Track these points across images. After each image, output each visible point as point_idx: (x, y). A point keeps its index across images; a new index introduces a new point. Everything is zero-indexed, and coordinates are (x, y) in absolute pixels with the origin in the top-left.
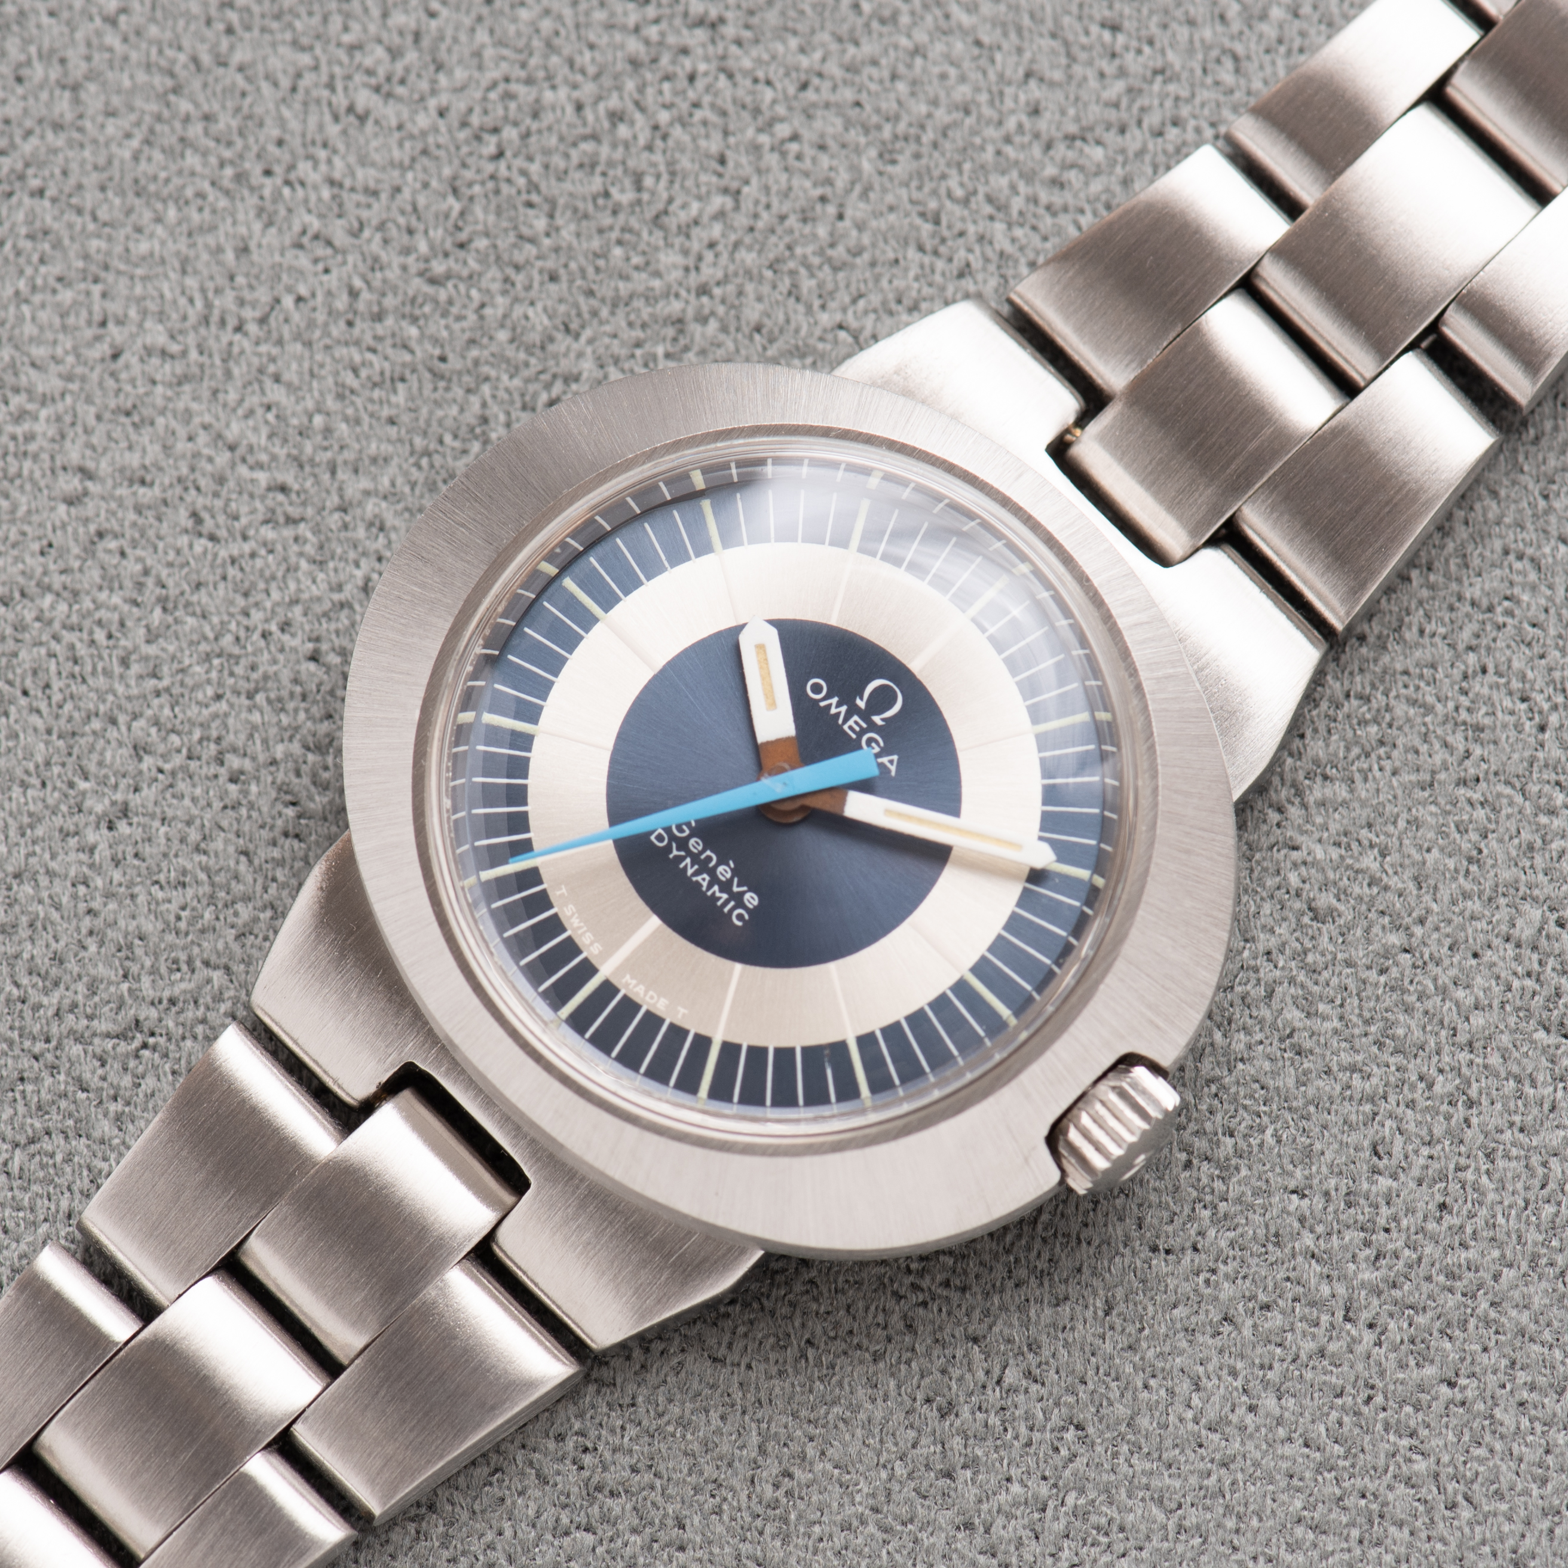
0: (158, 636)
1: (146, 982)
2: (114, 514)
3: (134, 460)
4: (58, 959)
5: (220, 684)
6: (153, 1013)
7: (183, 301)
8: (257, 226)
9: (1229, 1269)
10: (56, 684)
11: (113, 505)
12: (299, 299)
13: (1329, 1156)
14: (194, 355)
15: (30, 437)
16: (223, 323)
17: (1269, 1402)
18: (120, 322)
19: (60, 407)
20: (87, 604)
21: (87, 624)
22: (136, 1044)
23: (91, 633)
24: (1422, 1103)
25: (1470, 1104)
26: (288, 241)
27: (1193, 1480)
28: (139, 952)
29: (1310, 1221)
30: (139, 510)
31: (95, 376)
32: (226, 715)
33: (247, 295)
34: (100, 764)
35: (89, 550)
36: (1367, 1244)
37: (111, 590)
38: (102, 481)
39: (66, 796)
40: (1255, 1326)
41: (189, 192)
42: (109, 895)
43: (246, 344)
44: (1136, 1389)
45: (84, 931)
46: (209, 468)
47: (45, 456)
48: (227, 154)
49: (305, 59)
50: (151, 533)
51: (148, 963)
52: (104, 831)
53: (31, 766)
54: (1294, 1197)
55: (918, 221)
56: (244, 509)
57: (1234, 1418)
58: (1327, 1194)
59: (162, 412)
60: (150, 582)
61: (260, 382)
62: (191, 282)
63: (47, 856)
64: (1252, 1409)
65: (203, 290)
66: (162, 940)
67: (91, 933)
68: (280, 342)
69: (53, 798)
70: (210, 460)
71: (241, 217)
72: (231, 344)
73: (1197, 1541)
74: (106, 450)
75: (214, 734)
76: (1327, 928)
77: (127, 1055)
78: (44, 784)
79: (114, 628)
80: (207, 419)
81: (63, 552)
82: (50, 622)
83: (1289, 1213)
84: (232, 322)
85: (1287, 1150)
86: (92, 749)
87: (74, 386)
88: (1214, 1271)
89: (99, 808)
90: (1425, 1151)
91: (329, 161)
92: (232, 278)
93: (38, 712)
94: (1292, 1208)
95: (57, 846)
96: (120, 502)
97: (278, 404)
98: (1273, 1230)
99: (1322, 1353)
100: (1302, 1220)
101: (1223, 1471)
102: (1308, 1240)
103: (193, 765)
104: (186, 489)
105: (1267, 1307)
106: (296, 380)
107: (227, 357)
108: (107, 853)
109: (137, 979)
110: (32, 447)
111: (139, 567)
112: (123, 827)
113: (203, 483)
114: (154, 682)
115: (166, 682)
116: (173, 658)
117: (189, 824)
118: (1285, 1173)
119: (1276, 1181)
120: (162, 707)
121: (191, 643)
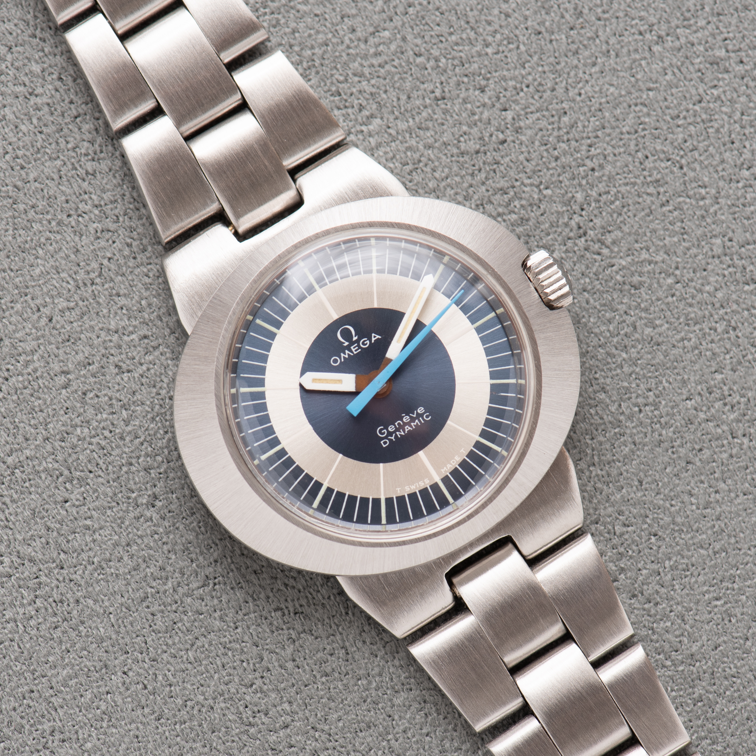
0: (129, 422)
1: (201, 558)
2: (85, 383)
3: (80, 357)
4: (162, 569)
5: (164, 427)
6: (211, 569)
7: (64, 284)
8: (77, 239)
9: (678, 442)
10: (101, 462)
11: (83, 379)
12: (109, 259)
13: (692, 379)
14: (81, 303)
15: (35, 370)
16: (85, 284)
17: (722, 486)
18: (45, 306)
19: (40, 352)
20: (95, 424)
21: (99, 431)
22: (211, 585)
23: (103, 434)
24: (716, 339)
25: (734, 329)
26: (92, 239)
27: (709, 532)
28: (191, 549)
29: (699, 408)
30: (94, 376)
31: (47, 332)
33: (88, 268)
34: (135, 483)
35: (84, 403)
36: (725, 404)
37: (101, 413)
38: (74, 372)
39: (129, 503)
40: (700, 460)
41: (43, 240)
42: (167, 533)
43: (99, 288)
44: (668, 509)
45: (166, 552)
46: (112, 344)
47: (45, 375)
48: (49, 217)
49: (59, 163)
50: (104, 382)
51: (198, 551)
52: (152, 509)
53: (109, 499)
54: (688, 401)
55: (332, 98)
56: (135, 354)
57: (711, 500)
58: (700, 394)
59: (81, 332)
60: (114, 401)
61: (113, 300)
62: (63, 275)
63: (135, 530)
64: (717, 492)
65: (70, 276)
66: (198, 539)
67: (169, 552)
68: (112, 280)
69: (124, 507)
70: (111, 341)
71: (68, 239)
72: (93, 291)
73: (724, 554)
74: (67, 359)
76: (642, 290)
77: (210, 591)
78: (118, 504)
79: (111, 427)
80: (100, 325)
81: (74, 408)
82: (85, 438)
83: (689, 409)
84: (89, 283)
85: (675, 385)
86: (129, 480)
87: (41, 341)
88: (673, 447)
89: (144, 501)
90: (728, 357)
91: (91, 198)
92: (79, 265)
93: (100, 476)
94: (689, 406)
95: (138, 525)
96: (84, 376)
97: (124, 305)
98: (687, 419)
99: (731, 456)
100: (696, 409)
101: (719, 522)
102: (702, 415)
103: (171, 464)
104: (108, 358)
105: (700, 450)
106: (126, 291)
107: (95, 297)
108: (158, 516)
109: (197, 559)
110: (39, 374)
111: (107, 398)
112: (158, 504)
113: (112, 352)
114: (138, 440)
115: (142, 438)
116: (140, 426)
117: (183, 489)
118: (679, 394)
119: (677, 398)
120: (146, 448)
121: (144, 417)
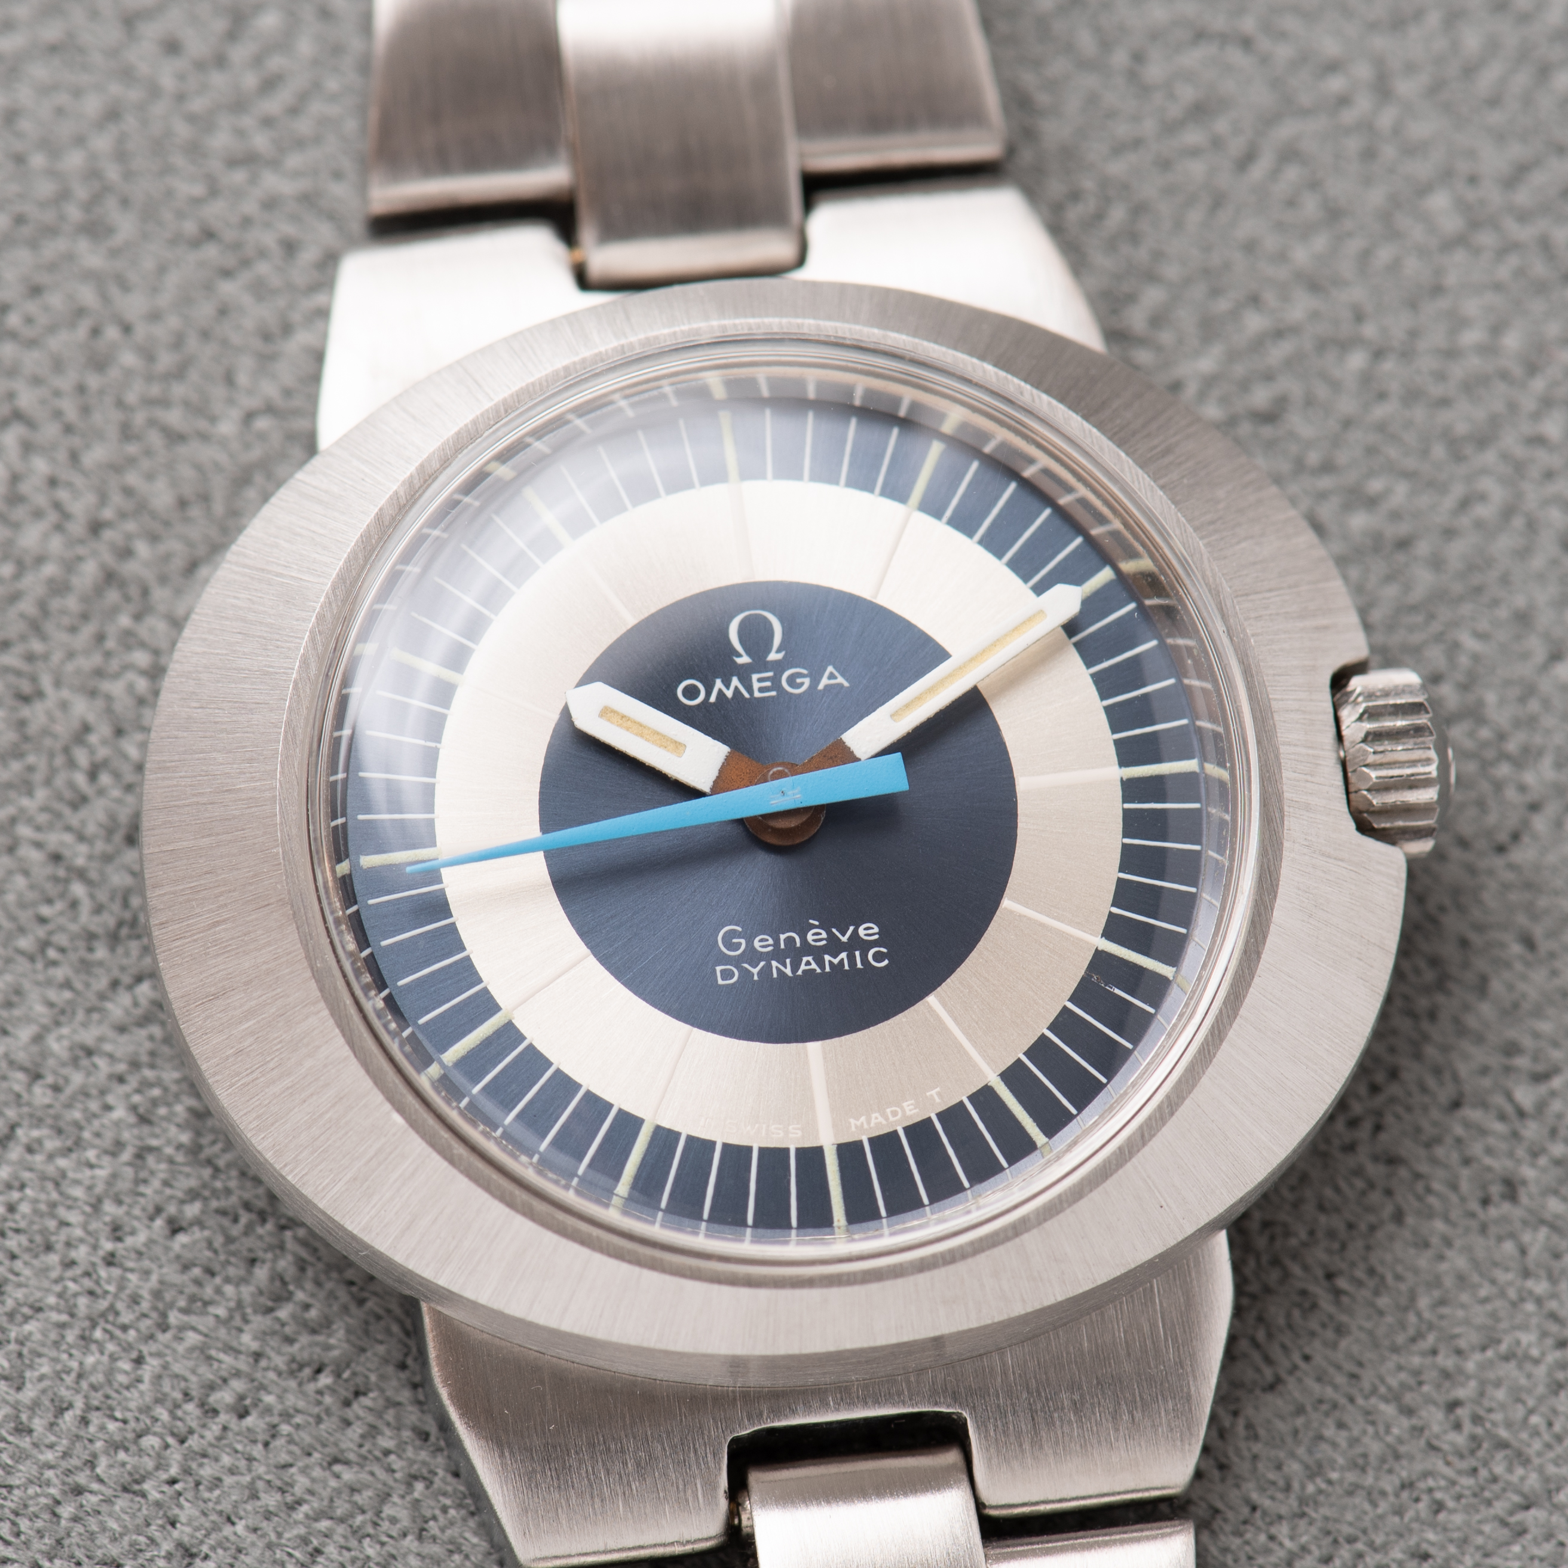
0: (22, 1377)
32: (165, 1367)
34: (115, 1539)
75: (178, 1395)
86: (91, 1536)
103: (193, 1442)
114: (68, 1416)
115: (79, 1403)
116: (58, 1376)
117: (254, 1496)
120: (102, 1428)
121: (56, 1344)
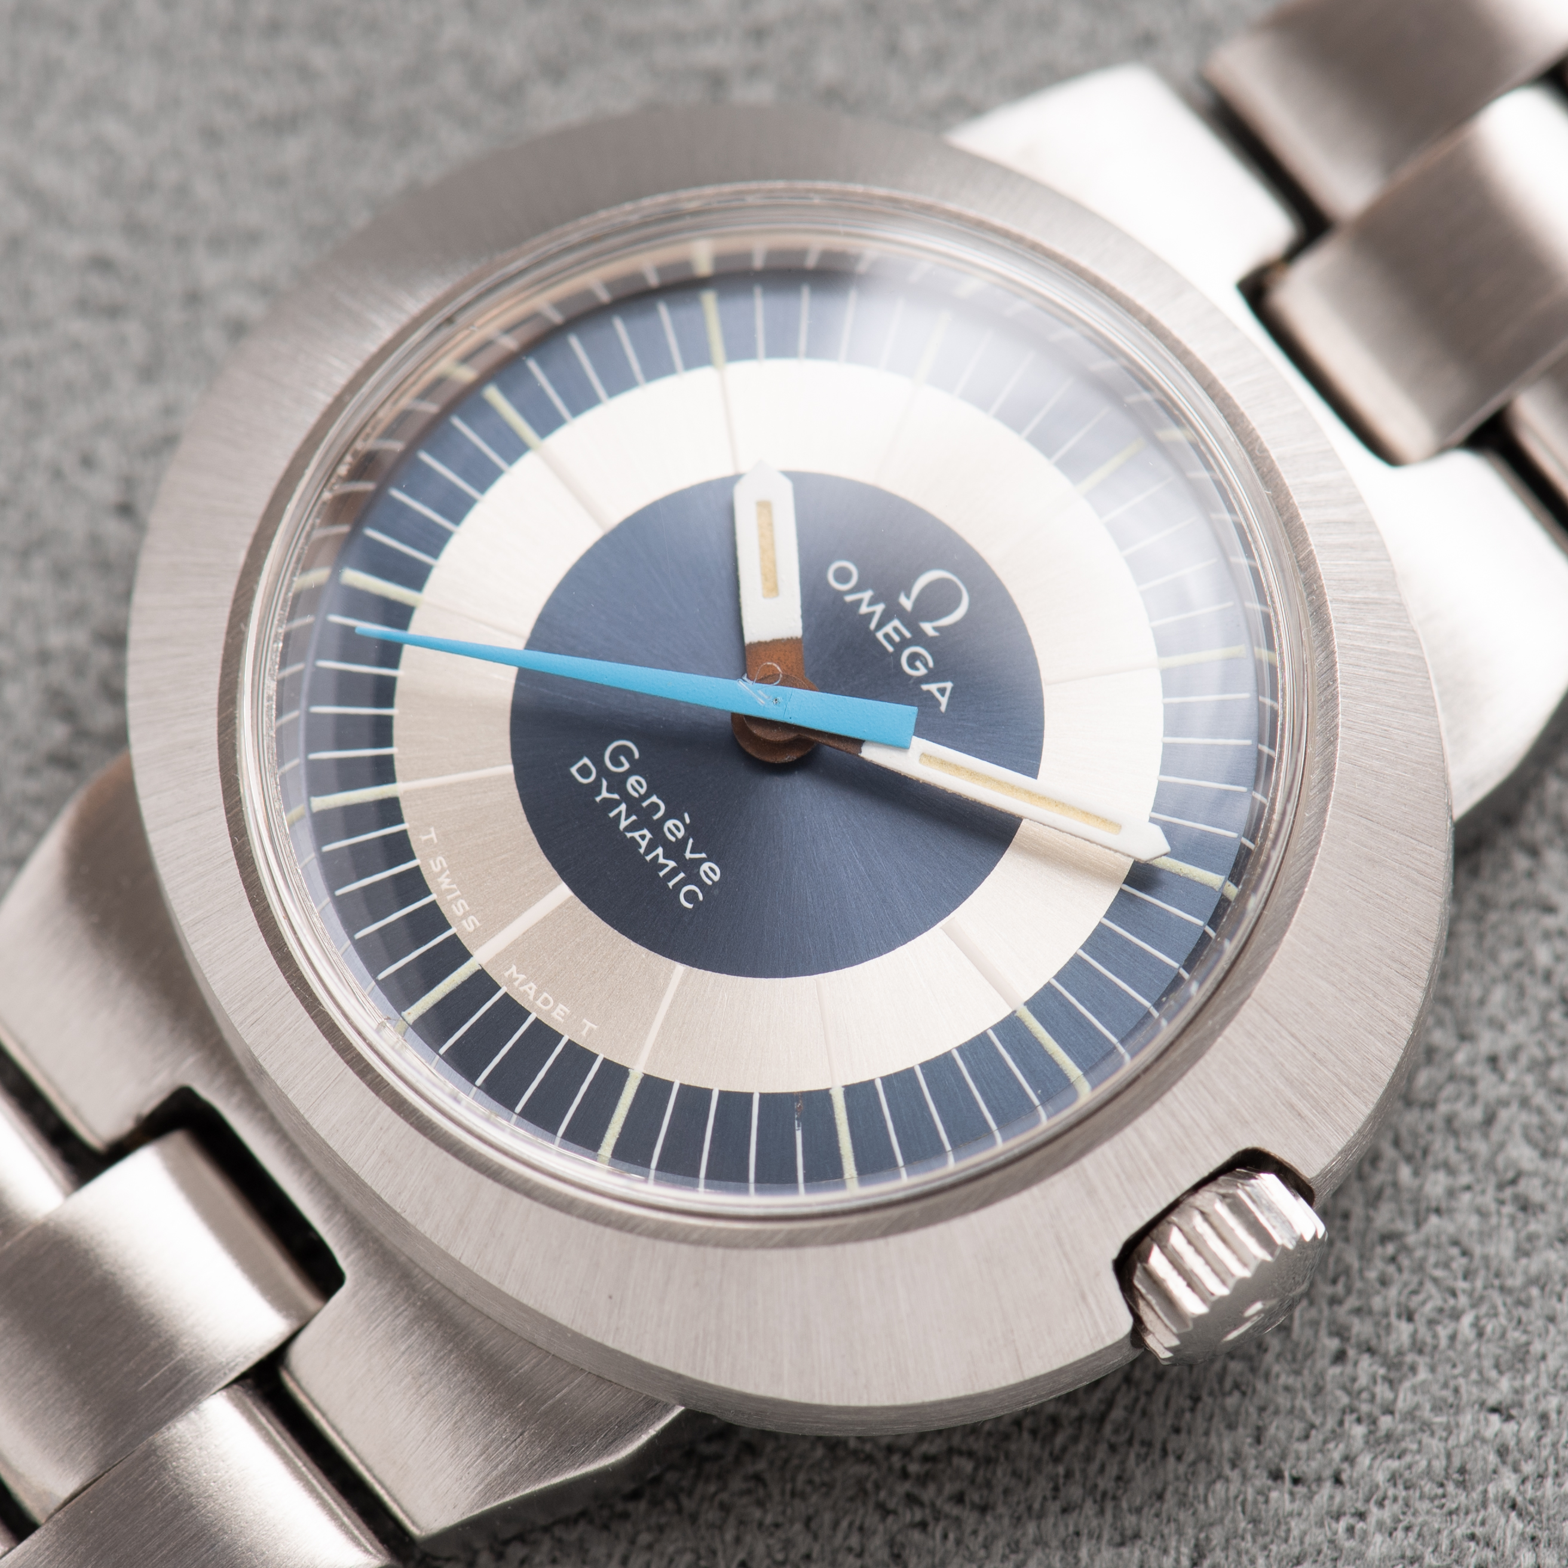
9: (1383, 1515)
13: (1553, 1362)
29: (1514, 1455)
54: (1495, 1418)
58: (1544, 1417)
83: (1484, 1441)
85: (1491, 1349)
88: (1362, 1516)
94: (1489, 1433)
98: (1456, 1463)
100: (1502, 1452)
102: (1508, 1482)
118: (1484, 1381)
119: (1469, 1391)
